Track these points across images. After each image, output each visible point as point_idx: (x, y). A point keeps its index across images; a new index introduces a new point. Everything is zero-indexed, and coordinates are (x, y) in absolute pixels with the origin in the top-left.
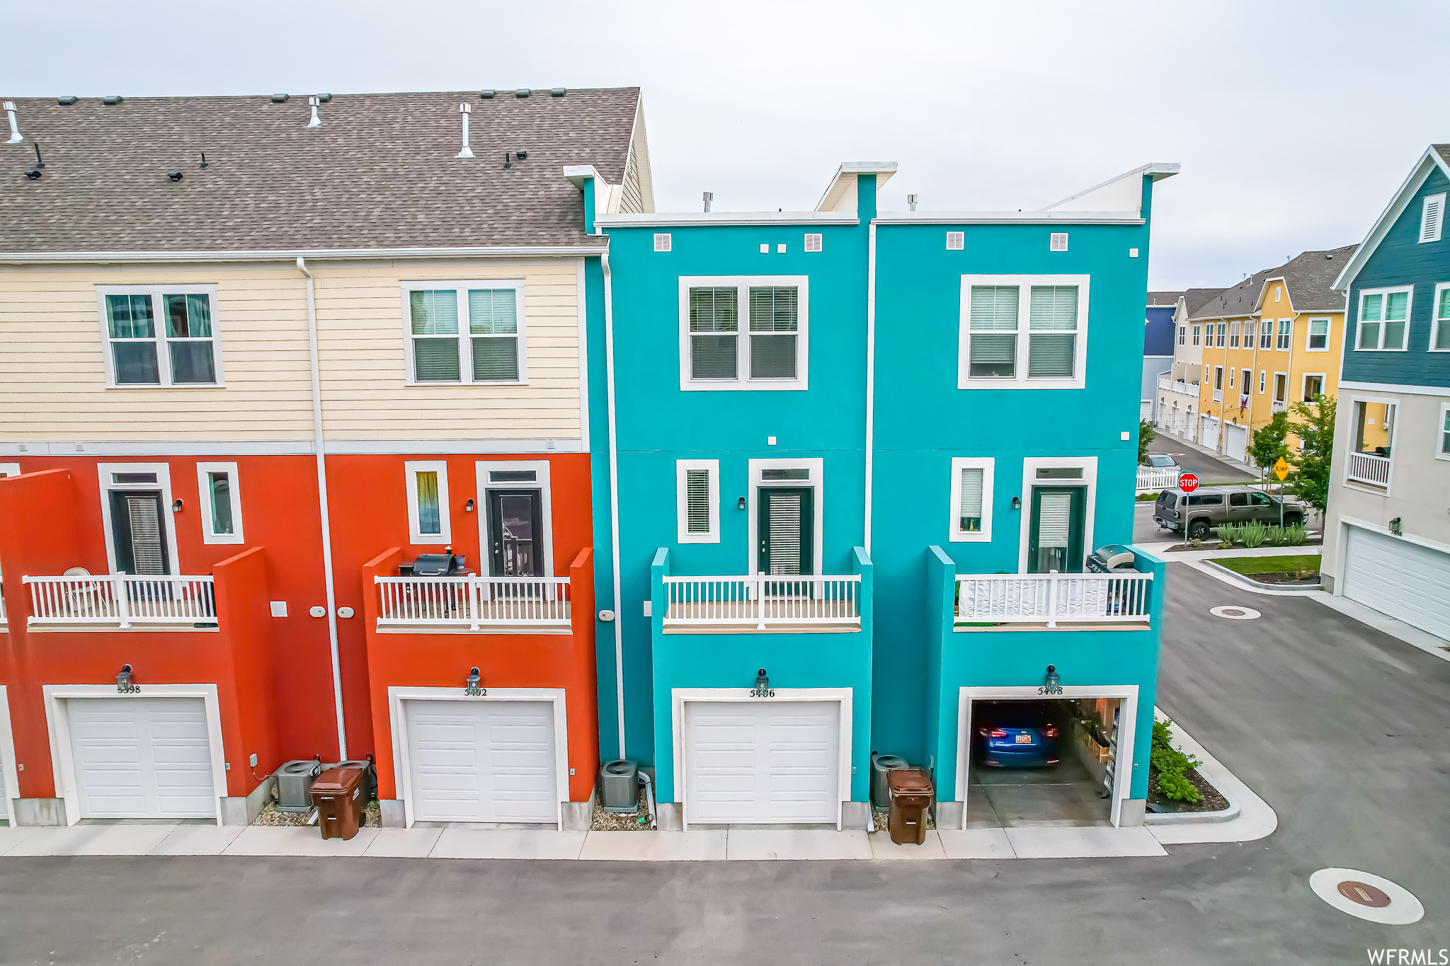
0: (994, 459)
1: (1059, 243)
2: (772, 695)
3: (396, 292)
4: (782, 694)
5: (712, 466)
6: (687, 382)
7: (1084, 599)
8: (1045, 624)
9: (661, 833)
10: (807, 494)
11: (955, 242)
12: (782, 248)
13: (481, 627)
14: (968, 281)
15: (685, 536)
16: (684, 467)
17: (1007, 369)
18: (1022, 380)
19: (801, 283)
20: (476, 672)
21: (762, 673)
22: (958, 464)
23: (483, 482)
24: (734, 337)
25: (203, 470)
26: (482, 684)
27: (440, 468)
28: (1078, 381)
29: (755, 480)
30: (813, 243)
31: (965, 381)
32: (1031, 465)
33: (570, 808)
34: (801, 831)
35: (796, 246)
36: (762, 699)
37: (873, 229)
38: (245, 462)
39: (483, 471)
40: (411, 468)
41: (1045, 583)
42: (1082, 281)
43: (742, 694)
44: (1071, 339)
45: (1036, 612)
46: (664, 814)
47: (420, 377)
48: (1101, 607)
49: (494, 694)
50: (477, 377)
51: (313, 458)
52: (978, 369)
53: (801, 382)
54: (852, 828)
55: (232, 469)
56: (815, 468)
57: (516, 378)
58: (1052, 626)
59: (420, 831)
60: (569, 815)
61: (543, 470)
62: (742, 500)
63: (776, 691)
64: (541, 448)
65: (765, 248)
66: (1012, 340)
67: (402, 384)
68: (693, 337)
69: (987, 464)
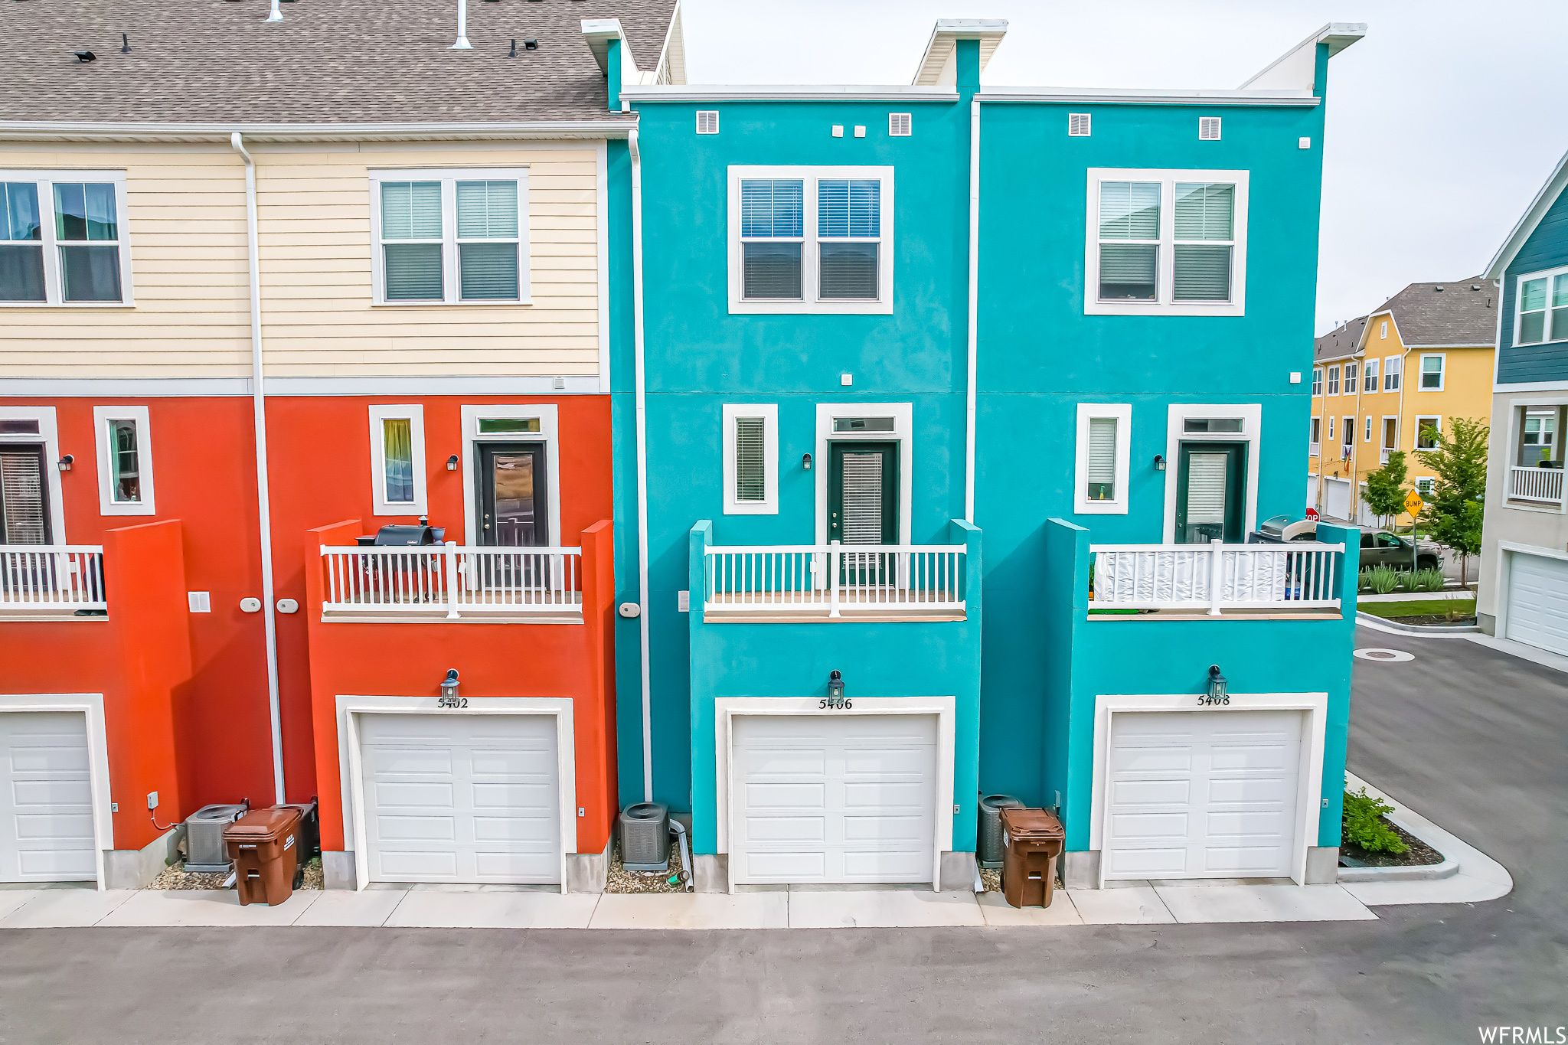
0: (1130, 405)
1: (1210, 130)
2: (849, 705)
3: (362, 184)
4: (862, 705)
5: (769, 413)
6: (738, 303)
7: (1256, 578)
8: (1205, 611)
9: (699, 896)
10: (891, 449)
11: (1080, 127)
12: (860, 131)
13: (462, 614)
14: (1096, 176)
15: (733, 505)
16: (733, 413)
17: (1147, 291)
18: (1164, 304)
19: (885, 175)
20: (454, 676)
21: (835, 676)
22: (1086, 412)
23: (471, 432)
24: (800, 244)
25: (102, 416)
26: (462, 691)
27: (415, 414)
28: (1236, 306)
29: (825, 431)
30: (901, 125)
31: (1094, 304)
32: (1178, 414)
33: (578, 863)
34: (886, 892)
35: (878, 127)
36: (835, 711)
37: (976, 108)
38: (157, 405)
39: (471, 417)
40: (377, 415)
41: (1206, 556)
42: (1240, 179)
43: (808, 705)
44: (1226, 253)
45: (1194, 595)
46: (703, 869)
47: (390, 295)
48: (1277, 589)
49: (477, 705)
50: (465, 295)
51: (250, 400)
52: (1109, 290)
53: (884, 303)
54: (953, 888)
55: (141, 416)
56: (902, 415)
57: (516, 296)
58: (1215, 613)
59: (375, 894)
60: (577, 872)
61: (549, 417)
62: (807, 458)
63: (854, 700)
64: (546, 388)
65: (838, 131)
66: (1152, 252)
67: (368, 304)
68: (745, 244)
69: (1123, 412)
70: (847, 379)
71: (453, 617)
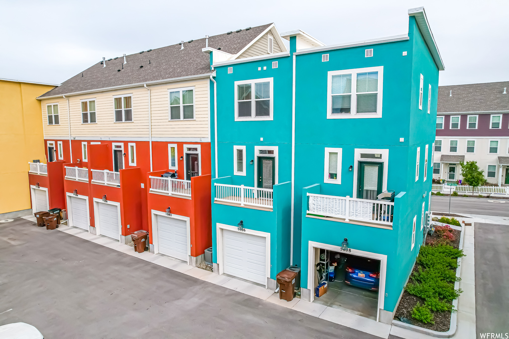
0: (342, 148)
1: (369, 53)
2: (245, 231)
3: (167, 93)
4: (248, 231)
5: (243, 148)
6: (237, 118)
7: (361, 211)
8: (344, 219)
10: (273, 159)
11: (325, 58)
12: (265, 68)
14: (330, 74)
15: (236, 172)
16: (236, 148)
17: (348, 110)
18: (353, 115)
19: (271, 80)
20: (169, 208)
21: (242, 222)
22: (328, 150)
23: (185, 151)
24: (250, 102)
27: (175, 146)
28: (379, 114)
29: (257, 154)
30: (275, 65)
31: (330, 115)
32: (358, 152)
33: (191, 258)
34: (254, 285)
35: (269, 67)
36: (241, 231)
37: (294, 57)
39: (185, 147)
40: (170, 146)
41: (344, 201)
42: (380, 69)
43: (235, 228)
44: (376, 95)
45: (340, 214)
46: (215, 267)
47: (172, 118)
48: (369, 215)
49: (174, 216)
50: (184, 118)
51: (150, 142)
52: (335, 111)
53: (271, 117)
54: (270, 289)
55: (134, 145)
57: (193, 118)
58: (347, 221)
59: (158, 256)
60: (191, 260)
61: (199, 147)
62: (252, 161)
63: (246, 229)
64: (198, 140)
65: (260, 69)
66: (349, 98)
67: (167, 120)
68: (239, 102)
69: (339, 151)
70: (262, 139)
71: (170, 195)
